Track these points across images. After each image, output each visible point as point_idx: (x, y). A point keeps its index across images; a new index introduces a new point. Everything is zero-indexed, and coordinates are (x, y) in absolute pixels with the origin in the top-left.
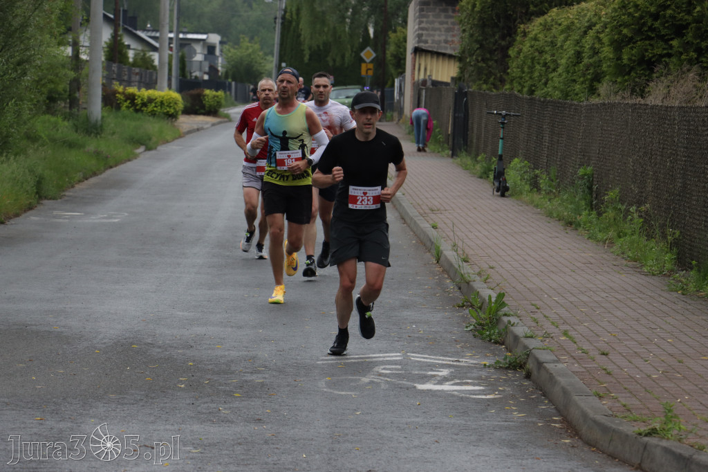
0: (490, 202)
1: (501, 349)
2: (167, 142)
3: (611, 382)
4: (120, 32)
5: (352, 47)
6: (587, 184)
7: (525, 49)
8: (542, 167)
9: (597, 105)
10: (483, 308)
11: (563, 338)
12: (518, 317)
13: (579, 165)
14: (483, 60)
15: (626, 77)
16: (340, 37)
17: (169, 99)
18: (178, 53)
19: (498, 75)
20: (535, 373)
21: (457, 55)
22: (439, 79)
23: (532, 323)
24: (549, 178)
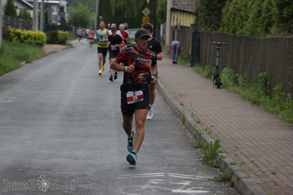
0: (212, 91)
1: (218, 171)
2: (38, 59)
3: (278, 189)
5: (138, 8)
6: (264, 81)
7: (231, 9)
8: (240, 72)
9: (269, 39)
10: (208, 149)
11: (251, 165)
12: (227, 153)
13: (260, 71)
14: (208, 15)
15: (285, 24)
16: (131, 3)
17: (39, 35)
18: (43, 11)
19: (216, 23)
20: (236, 183)
21: (194, 12)
22: (185, 25)
23: (235, 156)
24: (244, 78)
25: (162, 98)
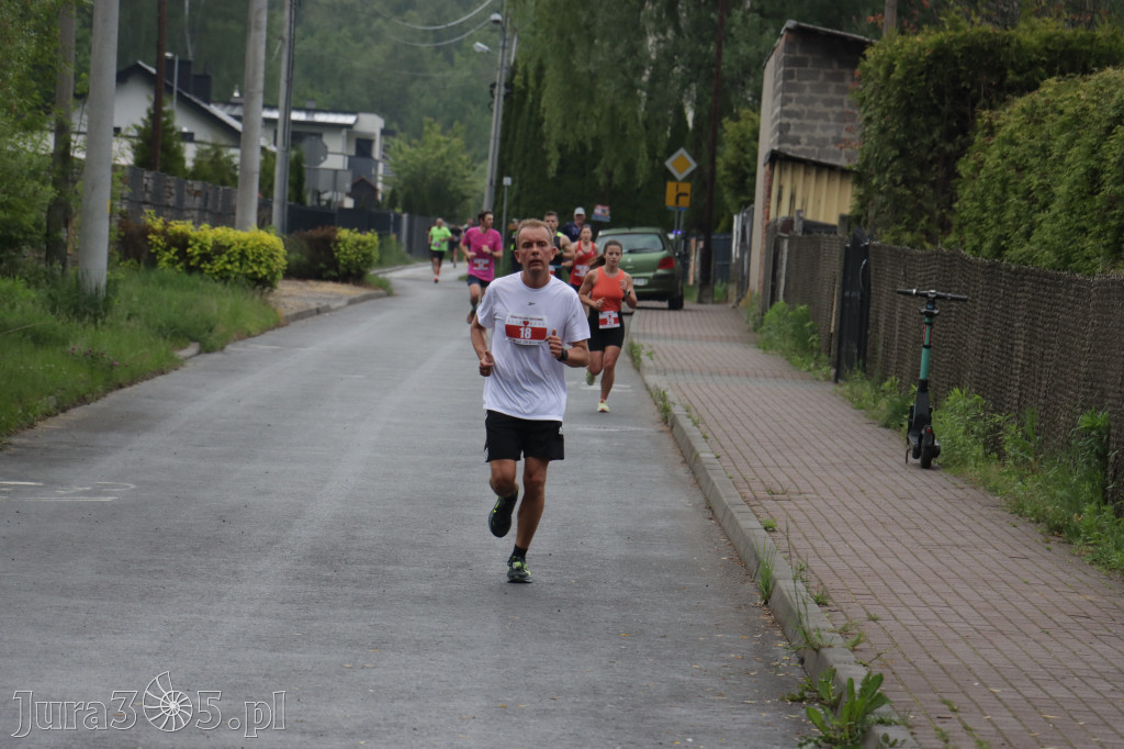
0: (897, 478)
2: (249, 335)
4: (170, 106)
5: (652, 149)
7: (990, 162)
8: (1009, 409)
10: (839, 707)
12: (910, 727)
14: (905, 181)
16: (624, 128)
17: (258, 247)
18: (286, 150)
19: (938, 213)
21: (855, 168)
22: (822, 219)
23: (936, 741)
24: (1022, 431)
25: (699, 499)
